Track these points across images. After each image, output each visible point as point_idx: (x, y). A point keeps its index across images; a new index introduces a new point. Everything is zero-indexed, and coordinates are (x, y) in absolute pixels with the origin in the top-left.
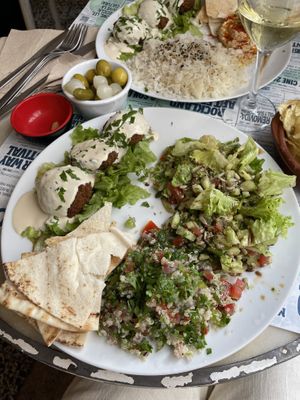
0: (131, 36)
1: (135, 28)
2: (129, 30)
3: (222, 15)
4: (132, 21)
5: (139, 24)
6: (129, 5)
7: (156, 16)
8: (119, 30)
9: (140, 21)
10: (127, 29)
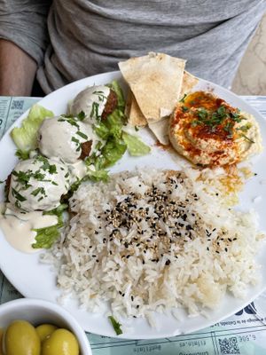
0: (46, 201)
1: (47, 187)
2: (40, 195)
3: (166, 112)
4: (38, 176)
5: (53, 177)
6: (17, 124)
7: (74, 146)
8: (22, 199)
9: (52, 170)
10: (35, 194)
